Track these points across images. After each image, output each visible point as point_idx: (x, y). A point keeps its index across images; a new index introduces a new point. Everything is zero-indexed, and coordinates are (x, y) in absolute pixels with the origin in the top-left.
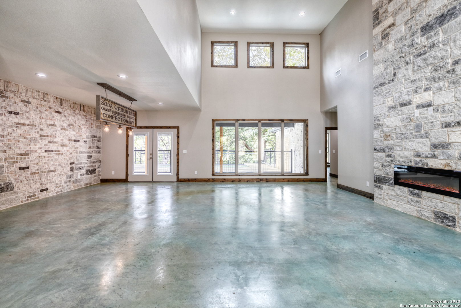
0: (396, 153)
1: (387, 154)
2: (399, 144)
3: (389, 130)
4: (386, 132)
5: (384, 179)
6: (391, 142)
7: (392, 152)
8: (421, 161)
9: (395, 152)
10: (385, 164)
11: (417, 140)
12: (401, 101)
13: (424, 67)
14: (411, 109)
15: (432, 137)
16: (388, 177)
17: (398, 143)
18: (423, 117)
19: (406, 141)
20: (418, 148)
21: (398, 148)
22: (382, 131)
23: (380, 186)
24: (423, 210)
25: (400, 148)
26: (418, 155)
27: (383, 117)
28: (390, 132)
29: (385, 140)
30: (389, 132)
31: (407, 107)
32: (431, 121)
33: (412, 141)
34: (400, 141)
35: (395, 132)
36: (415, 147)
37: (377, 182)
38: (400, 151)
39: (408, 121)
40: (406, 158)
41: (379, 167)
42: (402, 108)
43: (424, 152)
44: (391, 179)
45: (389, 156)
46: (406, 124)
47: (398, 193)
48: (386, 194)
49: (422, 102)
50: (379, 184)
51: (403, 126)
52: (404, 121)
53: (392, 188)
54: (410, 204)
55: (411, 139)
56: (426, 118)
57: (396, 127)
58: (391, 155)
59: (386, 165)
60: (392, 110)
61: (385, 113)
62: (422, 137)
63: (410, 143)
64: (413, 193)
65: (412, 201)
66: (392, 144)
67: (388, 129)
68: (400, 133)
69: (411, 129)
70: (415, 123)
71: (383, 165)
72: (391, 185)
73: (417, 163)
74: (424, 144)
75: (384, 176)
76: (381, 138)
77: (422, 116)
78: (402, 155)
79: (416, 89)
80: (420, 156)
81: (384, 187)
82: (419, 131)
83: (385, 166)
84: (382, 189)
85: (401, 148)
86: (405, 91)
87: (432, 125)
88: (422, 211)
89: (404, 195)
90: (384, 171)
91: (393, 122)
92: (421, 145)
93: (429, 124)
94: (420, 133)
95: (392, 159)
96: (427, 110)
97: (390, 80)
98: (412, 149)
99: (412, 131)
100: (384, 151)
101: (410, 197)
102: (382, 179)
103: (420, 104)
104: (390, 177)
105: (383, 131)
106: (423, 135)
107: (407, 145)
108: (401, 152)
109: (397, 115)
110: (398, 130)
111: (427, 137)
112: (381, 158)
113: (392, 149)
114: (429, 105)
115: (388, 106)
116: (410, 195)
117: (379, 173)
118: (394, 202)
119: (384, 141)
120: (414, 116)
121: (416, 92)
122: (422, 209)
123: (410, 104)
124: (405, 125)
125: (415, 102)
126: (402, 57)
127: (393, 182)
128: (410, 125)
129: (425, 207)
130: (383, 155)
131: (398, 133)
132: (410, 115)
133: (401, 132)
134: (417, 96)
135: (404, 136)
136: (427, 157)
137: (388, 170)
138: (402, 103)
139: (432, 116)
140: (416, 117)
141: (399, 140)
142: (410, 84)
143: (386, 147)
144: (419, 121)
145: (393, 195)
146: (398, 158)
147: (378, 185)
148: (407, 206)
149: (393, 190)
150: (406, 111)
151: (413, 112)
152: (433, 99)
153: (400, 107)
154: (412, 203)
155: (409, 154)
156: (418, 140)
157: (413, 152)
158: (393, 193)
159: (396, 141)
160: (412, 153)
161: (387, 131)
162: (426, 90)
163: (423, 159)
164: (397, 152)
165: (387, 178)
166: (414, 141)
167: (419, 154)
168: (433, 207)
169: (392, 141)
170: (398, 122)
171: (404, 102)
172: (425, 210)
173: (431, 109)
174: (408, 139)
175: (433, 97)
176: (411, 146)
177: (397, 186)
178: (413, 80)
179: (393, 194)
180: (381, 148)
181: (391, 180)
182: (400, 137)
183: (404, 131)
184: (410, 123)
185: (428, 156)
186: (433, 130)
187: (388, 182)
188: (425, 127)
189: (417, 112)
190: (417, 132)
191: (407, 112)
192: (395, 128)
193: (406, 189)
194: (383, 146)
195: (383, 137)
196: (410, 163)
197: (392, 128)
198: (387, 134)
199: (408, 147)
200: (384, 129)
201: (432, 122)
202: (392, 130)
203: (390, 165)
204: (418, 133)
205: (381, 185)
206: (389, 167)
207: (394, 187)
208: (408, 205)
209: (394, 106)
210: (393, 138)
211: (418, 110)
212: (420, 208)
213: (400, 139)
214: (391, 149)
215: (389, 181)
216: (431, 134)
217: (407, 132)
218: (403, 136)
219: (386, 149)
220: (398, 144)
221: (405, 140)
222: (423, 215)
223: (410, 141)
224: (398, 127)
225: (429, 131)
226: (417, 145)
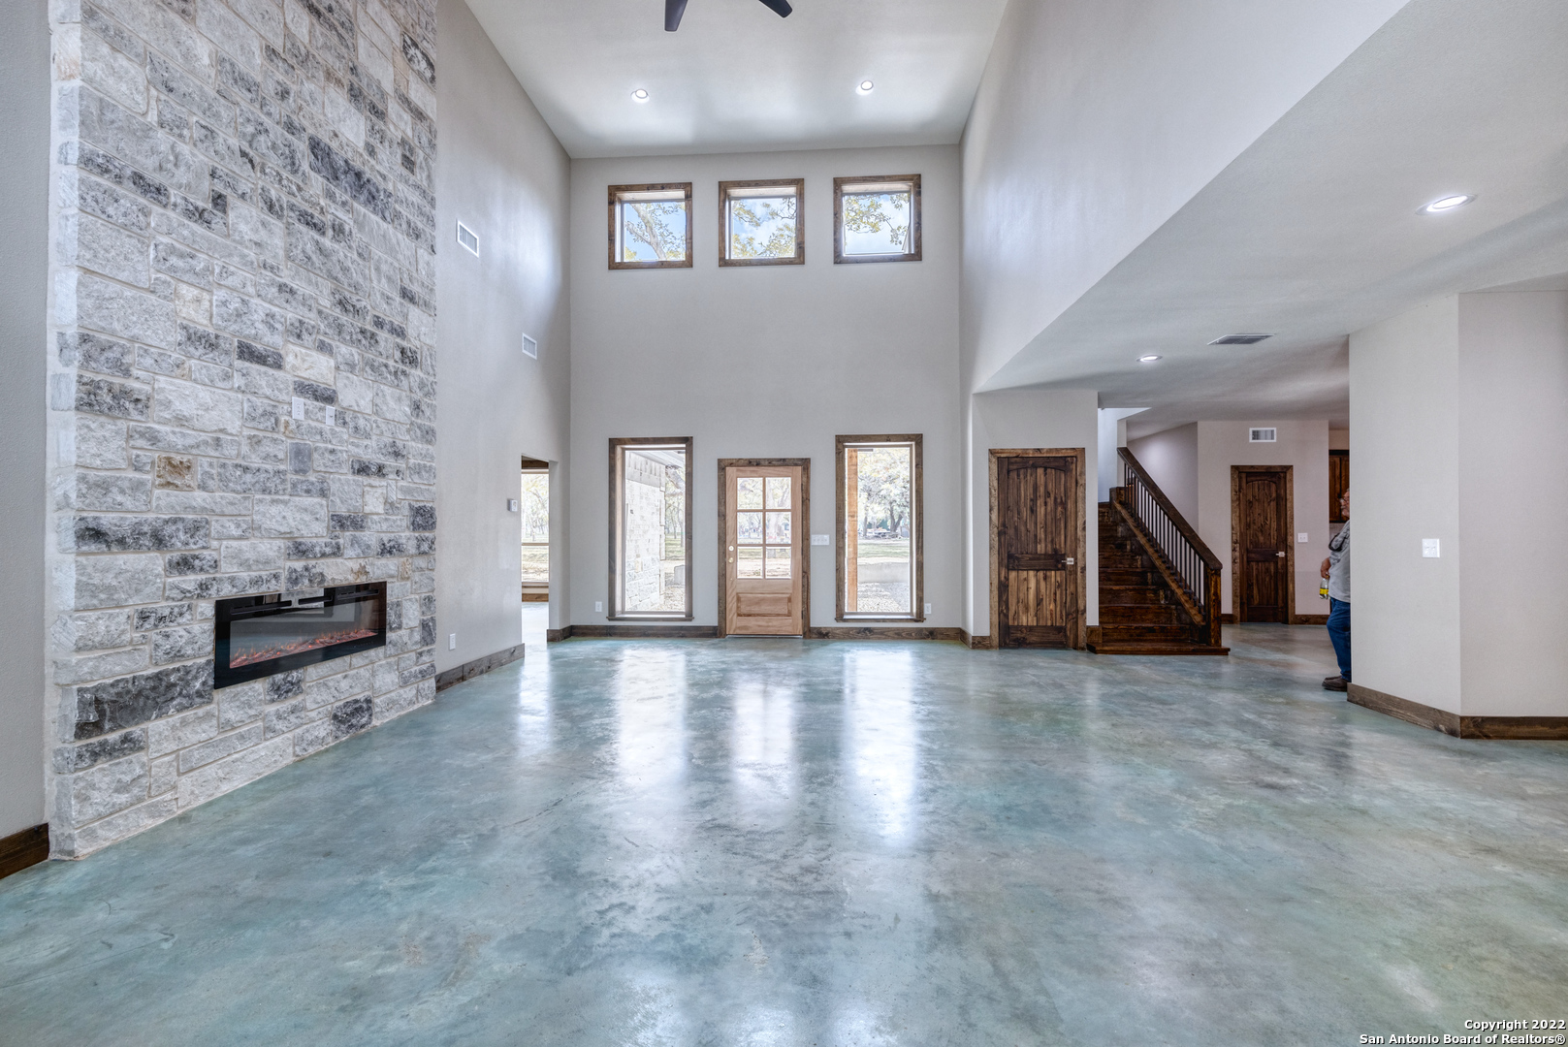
0: (217, 550)
1: (176, 556)
2: (236, 512)
3: (190, 441)
4: (171, 447)
5: (154, 689)
6: (199, 497)
7: (201, 543)
8: (307, 569)
9: (215, 544)
10: (163, 607)
11: (297, 499)
12: (247, 337)
13: (318, 272)
14: (282, 386)
15: (334, 495)
16: (178, 670)
17: (232, 504)
18: (316, 427)
19: (261, 501)
20: (300, 528)
21: (233, 527)
22: (142, 435)
23: (126, 739)
24: (308, 726)
25: (238, 526)
26: (300, 550)
27: (148, 361)
28: (194, 451)
29: (169, 484)
30: (187, 448)
31: (271, 371)
32: (330, 446)
33: (282, 502)
34: (239, 496)
35: (217, 454)
36: (293, 524)
37: (107, 726)
38: (240, 538)
39: (269, 424)
40: (261, 567)
41: (123, 632)
42: (247, 364)
43: (314, 540)
44: (194, 672)
45: (184, 565)
46: (261, 434)
47: (232, 715)
48: (166, 759)
49: (313, 378)
50: (121, 727)
51: (250, 438)
52: (254, 419)
53: (201, 712)
54: (272, 735)
55: (276, 493)
56: (321, 434)
57: (222, 436)
58: (196, 557)
59: (166, 612)
60: (201, 351)
61: (163, 345)
62: (308, 491)
63: (274, 510)
64: (285, 688)
65: (279, 717)
66: (204, 509)
67: (184, 435)
68: (237, 466)
69: (280, 457)
70: (289, 441)
71: (144, 617)
72: (198, 700)
73: (296, 579)
74: (317, 513)
75: (156, 670)
76: (137, 469)
77: (313, 424)
78: (250, 555)
79: (297, 324)
80: (304, 552)
81: (156, 729)
82: (304, 472)
83: (162, 619)
84: (141, 749)
85: (244, 526)
86: (259, 308)
87: (332, 458)
88: (308, 731)
89: (252, 712)
90: (157, 646)
91: (207, 410)
92: (307, 517)
93: (327, 455)
94: (303, 478)
95: (202, 577)
96: (322, 409)
97: (197, 208)
98: (282, 530)
99: (282, 467)
100: (159, 541)
101: (272, 708)
102: (140, 693)
103: (307, 383)
104: (189, 663)
105: (153, 439)
106: (313, 484)
107: (264, 515)
108: (243, 543)
109: (227, 385)
110: (230, 451)
111: (323, 493)
112: (137, 582)
113: (197, 529)
114: (329, 398)
115: (185, 322)
116: (273, 701)
117: (118, 669)
118: (211, 771)
119: (157, 492)
120: (290, 413)
121: (299, 336)
122: (305, 727)
123: (278, 366)
124: (254, 436)
125: (293, 366)
126: (251, 161)
127: (204, 684)
128: (275, 440)
129: (313, 714)
130: (154, 562)
131: (227, 461)
132: (275, 406)
133: (244, 463)
134: (297, 349)
135: (254, 481)
136: (324, 555)
137: (183, 633)
138: (248, 347)
139: (333, 433)
140: (296, 421)
141: (234, 491)
142: (274, 290)
143: (166, 522)
144: (305, 437)
145: (207, 743)
146: (227, 569)
147: (113, 737)
148: (263, 749)
149: (209, 716)
150: (264, 383)
151: (286, 398)
152: (335, 383)
153: (240, 358)
154: (280, 725)
155: (276, 548)
156: (301, 499)
157: (282, 541)
158: (208, 731)
159: (221, 497)
160: (280, 543)
161: (180, 442)
162: (323, 347)
163: (311, 563)
164: (225, 543)
165: (172, 679)
166: (285, 503)
167: (301, 548)
168: (333, 700)
169: (205, 494)
170: (228, 414)
171: (258, 346)
172: (315, 724)
173: (330, 409)
174: (270, 493)
175: (335, 378)
176: (279, 519)
177: (228, 690)
178: (285, 285)
179: (204, 736)
180: (139, 524)
181: (196, 678)
182: (236, 483)
183: (255, 461)
184: (275, 436)
185: (328, 550)
186: (337, 476)
187: (180, 694)
188: (319, 462)
189: (299, 405)
190: (297, 472)
191: (268, 392)
192: (218, 439)
193: (259, 687)
194: (151, 516)
195: (148, 468)
196: (274, 581)
197: (204, 436)
198: (177, 458)
199: (268, 524)
200: (157, 427)
201: (332, 452)
202: (206, 443)
203: (189, 607)
204: (300, 477)
205: (136, 730)
206: (187, 616)
207: (210, 702)
208: (268, 743)
209: (214, 341)
210: (210, 483)
211: (302, 400)
212: (302, 724)
213: (239, 488)
214: (194, 529)
215: (188, 684)
216: (334, 487)
217: (268, 467)
218: (248, 478)
219: (169, 529)
220: (229, 510)
221: (259, 496)
222: (311, 743)
223: (273, 501)
224: (229, 438)
225: (327, 475)
226: (298, 516)
